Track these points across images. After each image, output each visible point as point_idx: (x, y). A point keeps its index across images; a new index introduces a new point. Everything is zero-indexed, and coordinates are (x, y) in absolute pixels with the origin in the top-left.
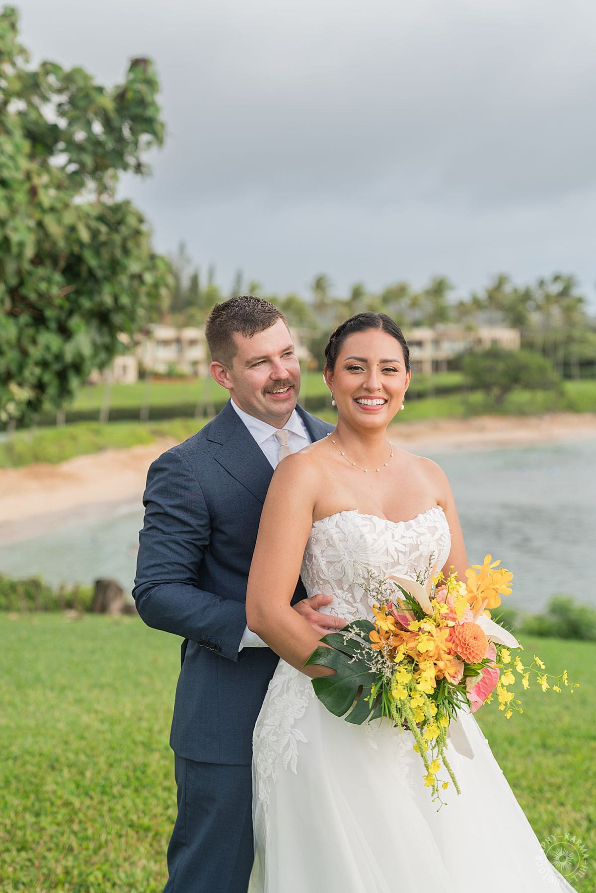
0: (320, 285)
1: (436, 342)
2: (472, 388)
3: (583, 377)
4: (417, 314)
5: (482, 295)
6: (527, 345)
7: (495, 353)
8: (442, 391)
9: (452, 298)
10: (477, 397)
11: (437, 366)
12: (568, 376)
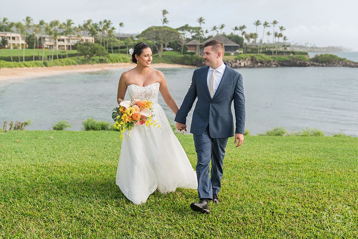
0: (28, 20)
1: (68, 40)
2: (80, 55)
3: (114, 53)
4: (62, 31)
5: (82, 25)
6: (97, 42)
7: (87, 44)
8: (71, 56)
9: (73, 26)
10: (82, 57)
11: (69, 47)
12: (110, 52)
